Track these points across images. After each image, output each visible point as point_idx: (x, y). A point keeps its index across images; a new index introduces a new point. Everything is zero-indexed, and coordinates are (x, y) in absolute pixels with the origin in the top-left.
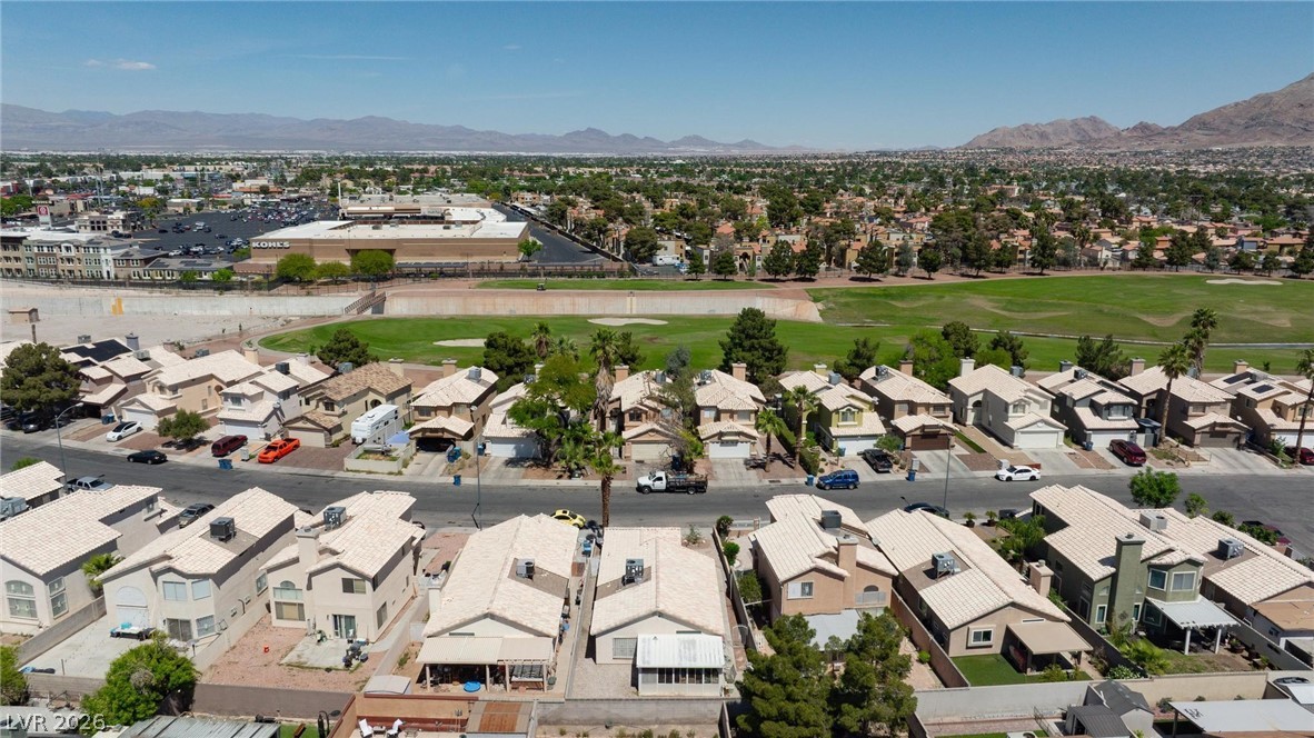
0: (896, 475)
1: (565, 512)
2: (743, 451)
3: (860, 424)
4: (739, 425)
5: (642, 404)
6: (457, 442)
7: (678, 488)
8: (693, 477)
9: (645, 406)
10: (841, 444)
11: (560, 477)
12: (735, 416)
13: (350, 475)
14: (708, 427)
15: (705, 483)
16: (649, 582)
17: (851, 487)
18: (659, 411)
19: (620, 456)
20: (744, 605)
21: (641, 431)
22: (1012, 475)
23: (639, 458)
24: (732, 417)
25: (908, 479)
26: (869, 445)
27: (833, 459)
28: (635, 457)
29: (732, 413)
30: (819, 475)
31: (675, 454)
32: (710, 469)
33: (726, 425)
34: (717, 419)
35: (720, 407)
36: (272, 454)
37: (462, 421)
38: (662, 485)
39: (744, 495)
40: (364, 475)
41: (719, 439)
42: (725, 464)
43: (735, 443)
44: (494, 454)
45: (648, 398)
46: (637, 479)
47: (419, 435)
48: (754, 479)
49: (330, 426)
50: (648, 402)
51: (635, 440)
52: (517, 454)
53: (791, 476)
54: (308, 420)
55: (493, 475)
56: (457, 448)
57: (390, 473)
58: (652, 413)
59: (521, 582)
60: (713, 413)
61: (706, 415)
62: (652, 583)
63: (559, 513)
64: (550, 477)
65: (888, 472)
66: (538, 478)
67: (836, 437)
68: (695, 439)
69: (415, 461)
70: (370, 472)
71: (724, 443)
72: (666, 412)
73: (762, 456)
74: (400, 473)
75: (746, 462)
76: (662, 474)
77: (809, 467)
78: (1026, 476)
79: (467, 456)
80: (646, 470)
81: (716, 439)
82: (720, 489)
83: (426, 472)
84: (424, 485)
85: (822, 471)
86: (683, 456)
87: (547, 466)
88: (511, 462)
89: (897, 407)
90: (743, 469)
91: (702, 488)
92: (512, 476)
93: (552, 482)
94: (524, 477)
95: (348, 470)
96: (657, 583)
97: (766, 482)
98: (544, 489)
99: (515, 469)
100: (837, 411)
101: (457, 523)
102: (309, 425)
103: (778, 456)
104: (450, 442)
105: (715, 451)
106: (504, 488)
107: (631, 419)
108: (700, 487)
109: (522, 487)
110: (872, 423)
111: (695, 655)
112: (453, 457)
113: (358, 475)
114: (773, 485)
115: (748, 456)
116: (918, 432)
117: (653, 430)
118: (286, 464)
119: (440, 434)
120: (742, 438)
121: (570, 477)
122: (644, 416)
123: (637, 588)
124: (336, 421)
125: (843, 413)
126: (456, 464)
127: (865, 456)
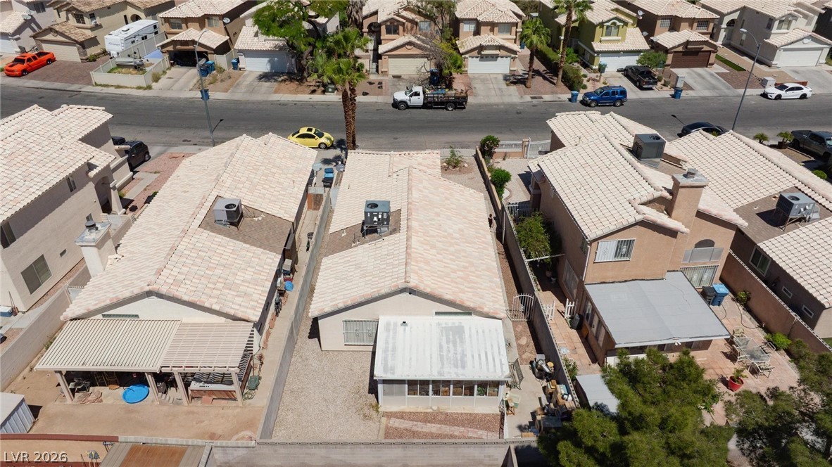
0: (661, 93)
1: (310, 130)
2: (503, 66)
3: (623, 40)
4: (499, 39)
5: (398, 15)
6: (209, 56)
7: (436, 103)
8: (451, 93)
9: (403, 17)
10: (602, 60)
11: (313, 92)
12: (496, 29)
13: (98, 89)
14: (467, 41)
15: (465, 99)
16: (397, 235)
17: (618, 104)
18: (416, 24)
19: (377, 71)
20: (526, 261)
21: (398, 44)
22: (782, 93)
23: (396, 73)
24: (492, 30)
25: (673, 96)
26: (632, 61)
27: (593, 75)
28: (392, 72)
29: (492, 26)
30: (582, 91)
31: (434, 68)
32: (469, 86)
33: (486, 38)
34: (477, 33)
35: (480, 19)
36: (19, 67)
37: (216, 35)
38: (418, 100)
39: (506, 112)
40: (112, 90)
41: (479, 53)
42: (484, 79)
43: (494, 57)
44: (248, 69)
45: (406, 9)
46: (392, 94)
47: (171, 48)
48: (514, 96)
49: (81, 39)
50: (404, 13)
51: (392, 53)
52: (272, 68)
53: (553, 93)
54: (57, 32)
55: (244, 90)
56: (210, 62)
57: (139, 88)
58: (409, 25)
59: (219, 232)
60: (472, 27)
61: (466, 28)
62: (401, 236)
63: (304, 131)
64: (303, 92)
65: (651, 89)
66: (291, 92)
67: (599, 53)
68: (455, 53)
69: (167, 75)
70: (118, 87)
71: (484, 58)
72: (424, 25)
73: (521, 73)
74: (149, 87)
75: (506, 78)
76: (419, 89)
77: (572, 83)
78: (798, 94)
79: (221, 70)
80: (403, 85)
81: (475, 53)
82: (480, 105)
83: (176, 86)
84: (170, 99)
85: (585, 87)
86: (441, 70)
87: (301, 80)
88: (265, 77)
89: (659, 22)
90: (503, 85)
91: (462, 104)
92: (263, 89)
93: (305, 97)
94: (276, 92)
95: (96, 85)
96: (408, 239)
97: (528, 98)
98: (295, 104)
99: (268, 84)
100: (601, 24)
101: (194, 141)
102: (60, 38)
103: (537, 73)
104: (203, 55)
105: (474, 66)
106: (253, 103)
107: (388, 32)
108: (460, 103)
109: (272, 103)
110: (634, 38)
111: (463, 355)
112: (206, 71)
113: (105, 90)
114: (535, 101)
115: (507, 72)
116: (680, 49)
117: (410, 43)
118: (35, 78)
119: (191, 47)
120: (503, 53)
121: (324, 92)
122: (401, 28)
123: (379, 243)
124: (90, 34)
125: (608, 27)
126: (209, 78)
127: (627, 72)
